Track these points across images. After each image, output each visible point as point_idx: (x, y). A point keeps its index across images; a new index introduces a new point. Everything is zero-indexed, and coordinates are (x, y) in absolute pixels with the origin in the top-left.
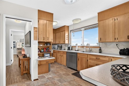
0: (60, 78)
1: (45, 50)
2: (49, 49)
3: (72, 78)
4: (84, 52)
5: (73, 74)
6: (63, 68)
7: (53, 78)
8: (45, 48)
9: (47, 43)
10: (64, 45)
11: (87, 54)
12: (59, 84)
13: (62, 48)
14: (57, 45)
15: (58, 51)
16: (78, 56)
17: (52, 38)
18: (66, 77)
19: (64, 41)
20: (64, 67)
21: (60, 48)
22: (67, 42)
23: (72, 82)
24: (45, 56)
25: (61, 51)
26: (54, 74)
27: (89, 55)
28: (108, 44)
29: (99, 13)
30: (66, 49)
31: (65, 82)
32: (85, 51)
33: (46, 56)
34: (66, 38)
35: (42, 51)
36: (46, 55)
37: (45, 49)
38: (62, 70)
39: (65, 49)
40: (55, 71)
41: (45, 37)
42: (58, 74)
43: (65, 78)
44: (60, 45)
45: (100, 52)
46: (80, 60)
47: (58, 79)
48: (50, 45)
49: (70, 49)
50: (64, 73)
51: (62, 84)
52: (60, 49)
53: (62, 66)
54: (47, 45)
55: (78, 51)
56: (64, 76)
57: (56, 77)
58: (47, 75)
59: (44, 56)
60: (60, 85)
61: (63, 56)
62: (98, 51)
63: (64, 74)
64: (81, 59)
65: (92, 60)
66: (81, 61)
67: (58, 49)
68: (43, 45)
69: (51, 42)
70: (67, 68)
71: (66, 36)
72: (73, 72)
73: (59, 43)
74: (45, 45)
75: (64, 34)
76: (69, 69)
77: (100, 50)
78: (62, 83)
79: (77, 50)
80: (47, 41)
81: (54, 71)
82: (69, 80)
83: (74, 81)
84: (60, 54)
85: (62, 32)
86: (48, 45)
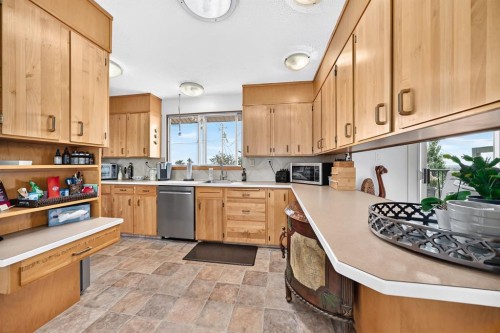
0: (150, 297)
1: (55, 189)
2: (83, 182)
3: (189, 273)
4: (209, 182)
5: (188, 258)
6: (144, 247)
7: (116, 317)
8: (56, 179)
9: (69, 152)
10: (143, 162)
11: (223, 188)
12: (157, 326)
13: (132, 175)
14: (113, 161)
15: (117, 186)
16: (198, 194)
17: (106, 129)
18: (168, 279)
19: (147, 150)
20: (150, 243)
21: (124, 176)
22: (154, 152)
23: (196, 290)
24: (52, 221)
25: (132, 186)
26: (115, 289)
27: (226, 190)
28: (257, 160)
29: (244, 87)
30: (153, 178)
31: (175, 299)
32: (210, 179)
33: (67, 223)
34: (152, 139)
35: (33, 197)
36: (63, 218)
37: (52, 183)
38: (146, 256)
39: (146, 179)
40: (118, 275)
41: (60, 117)
42: (132, 283)
43: (167, 284)
44: (126, 164)
45: (244, 180)
46: (203, 206)
47: (143, 303)
48: (93, 163)
49: (169, 177)
50: (157, 264)
51: (165, 319)
52: (124, 179)
53: (138, 241)
54: (70, 163)
55: (192, 180)
56: (162, 280)
57: (128, 301)
58: (71, 319)
59: (46, 225)
60: (162, 327)
61: (142, 203)
62: (242, 178)
63: (158, 272)
64: (207, 204)
65: (235, 202)
66: (207, 210)
67: (116, 179)
68: (39, 159)
69: (96, 148)
70: (159, 242)
71: (152, 133)
72: (185, 249)
73: (121, 155)
74: (58, 160)
75: (143, 122)
76: (171, 244)
77: (244, 174)
78: (162, 317)
79: (189, 178)
80: (76, 140)
81: (109, 277)
82: (184, 284)
83: (200, 278)
84: (128, 197)
85: (137, 115)
86: (80, 163)
